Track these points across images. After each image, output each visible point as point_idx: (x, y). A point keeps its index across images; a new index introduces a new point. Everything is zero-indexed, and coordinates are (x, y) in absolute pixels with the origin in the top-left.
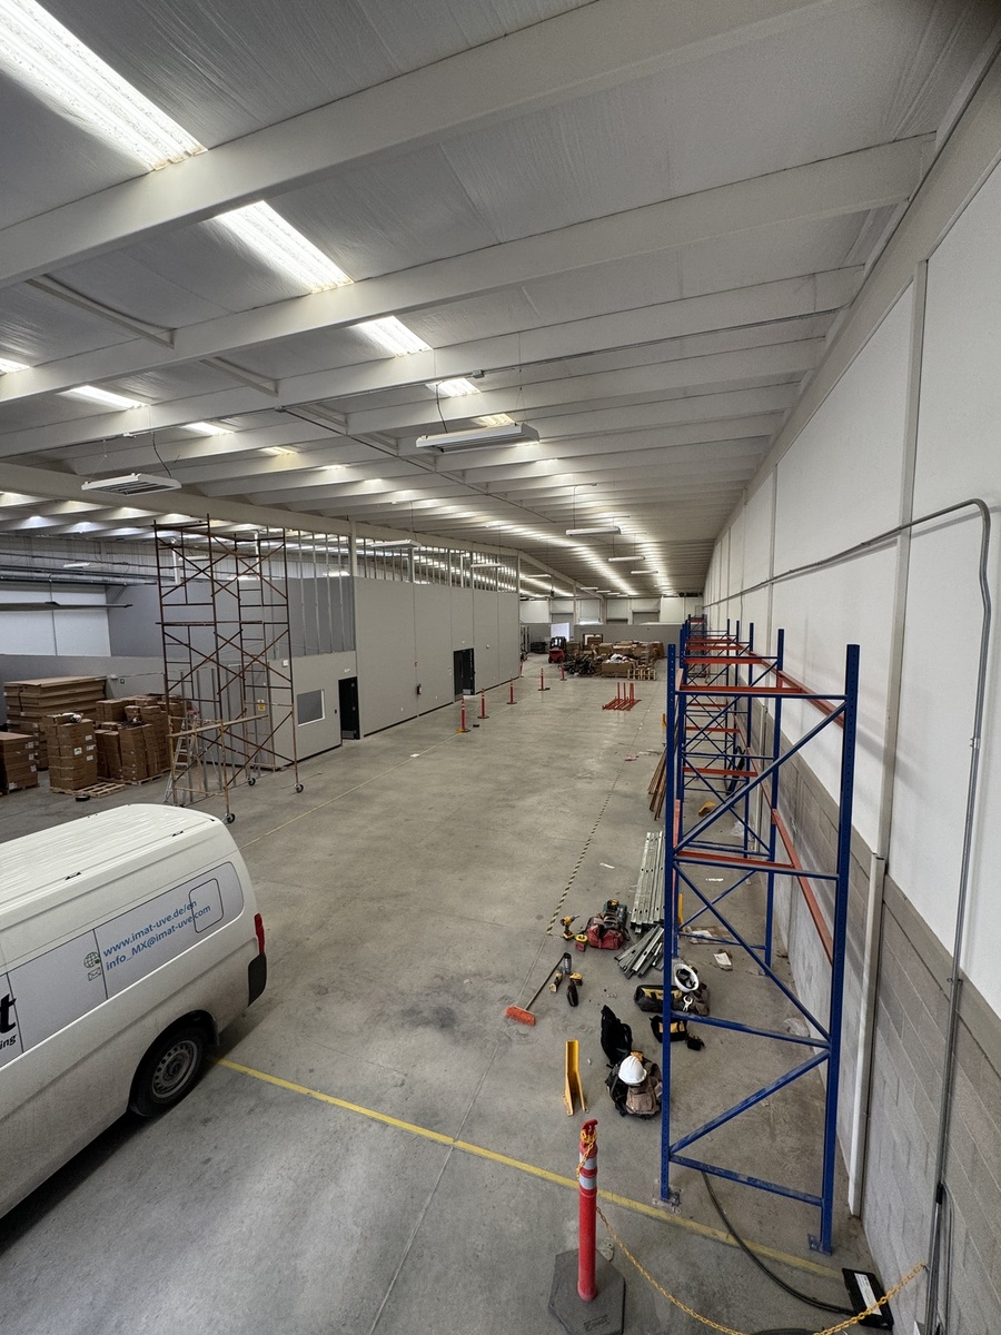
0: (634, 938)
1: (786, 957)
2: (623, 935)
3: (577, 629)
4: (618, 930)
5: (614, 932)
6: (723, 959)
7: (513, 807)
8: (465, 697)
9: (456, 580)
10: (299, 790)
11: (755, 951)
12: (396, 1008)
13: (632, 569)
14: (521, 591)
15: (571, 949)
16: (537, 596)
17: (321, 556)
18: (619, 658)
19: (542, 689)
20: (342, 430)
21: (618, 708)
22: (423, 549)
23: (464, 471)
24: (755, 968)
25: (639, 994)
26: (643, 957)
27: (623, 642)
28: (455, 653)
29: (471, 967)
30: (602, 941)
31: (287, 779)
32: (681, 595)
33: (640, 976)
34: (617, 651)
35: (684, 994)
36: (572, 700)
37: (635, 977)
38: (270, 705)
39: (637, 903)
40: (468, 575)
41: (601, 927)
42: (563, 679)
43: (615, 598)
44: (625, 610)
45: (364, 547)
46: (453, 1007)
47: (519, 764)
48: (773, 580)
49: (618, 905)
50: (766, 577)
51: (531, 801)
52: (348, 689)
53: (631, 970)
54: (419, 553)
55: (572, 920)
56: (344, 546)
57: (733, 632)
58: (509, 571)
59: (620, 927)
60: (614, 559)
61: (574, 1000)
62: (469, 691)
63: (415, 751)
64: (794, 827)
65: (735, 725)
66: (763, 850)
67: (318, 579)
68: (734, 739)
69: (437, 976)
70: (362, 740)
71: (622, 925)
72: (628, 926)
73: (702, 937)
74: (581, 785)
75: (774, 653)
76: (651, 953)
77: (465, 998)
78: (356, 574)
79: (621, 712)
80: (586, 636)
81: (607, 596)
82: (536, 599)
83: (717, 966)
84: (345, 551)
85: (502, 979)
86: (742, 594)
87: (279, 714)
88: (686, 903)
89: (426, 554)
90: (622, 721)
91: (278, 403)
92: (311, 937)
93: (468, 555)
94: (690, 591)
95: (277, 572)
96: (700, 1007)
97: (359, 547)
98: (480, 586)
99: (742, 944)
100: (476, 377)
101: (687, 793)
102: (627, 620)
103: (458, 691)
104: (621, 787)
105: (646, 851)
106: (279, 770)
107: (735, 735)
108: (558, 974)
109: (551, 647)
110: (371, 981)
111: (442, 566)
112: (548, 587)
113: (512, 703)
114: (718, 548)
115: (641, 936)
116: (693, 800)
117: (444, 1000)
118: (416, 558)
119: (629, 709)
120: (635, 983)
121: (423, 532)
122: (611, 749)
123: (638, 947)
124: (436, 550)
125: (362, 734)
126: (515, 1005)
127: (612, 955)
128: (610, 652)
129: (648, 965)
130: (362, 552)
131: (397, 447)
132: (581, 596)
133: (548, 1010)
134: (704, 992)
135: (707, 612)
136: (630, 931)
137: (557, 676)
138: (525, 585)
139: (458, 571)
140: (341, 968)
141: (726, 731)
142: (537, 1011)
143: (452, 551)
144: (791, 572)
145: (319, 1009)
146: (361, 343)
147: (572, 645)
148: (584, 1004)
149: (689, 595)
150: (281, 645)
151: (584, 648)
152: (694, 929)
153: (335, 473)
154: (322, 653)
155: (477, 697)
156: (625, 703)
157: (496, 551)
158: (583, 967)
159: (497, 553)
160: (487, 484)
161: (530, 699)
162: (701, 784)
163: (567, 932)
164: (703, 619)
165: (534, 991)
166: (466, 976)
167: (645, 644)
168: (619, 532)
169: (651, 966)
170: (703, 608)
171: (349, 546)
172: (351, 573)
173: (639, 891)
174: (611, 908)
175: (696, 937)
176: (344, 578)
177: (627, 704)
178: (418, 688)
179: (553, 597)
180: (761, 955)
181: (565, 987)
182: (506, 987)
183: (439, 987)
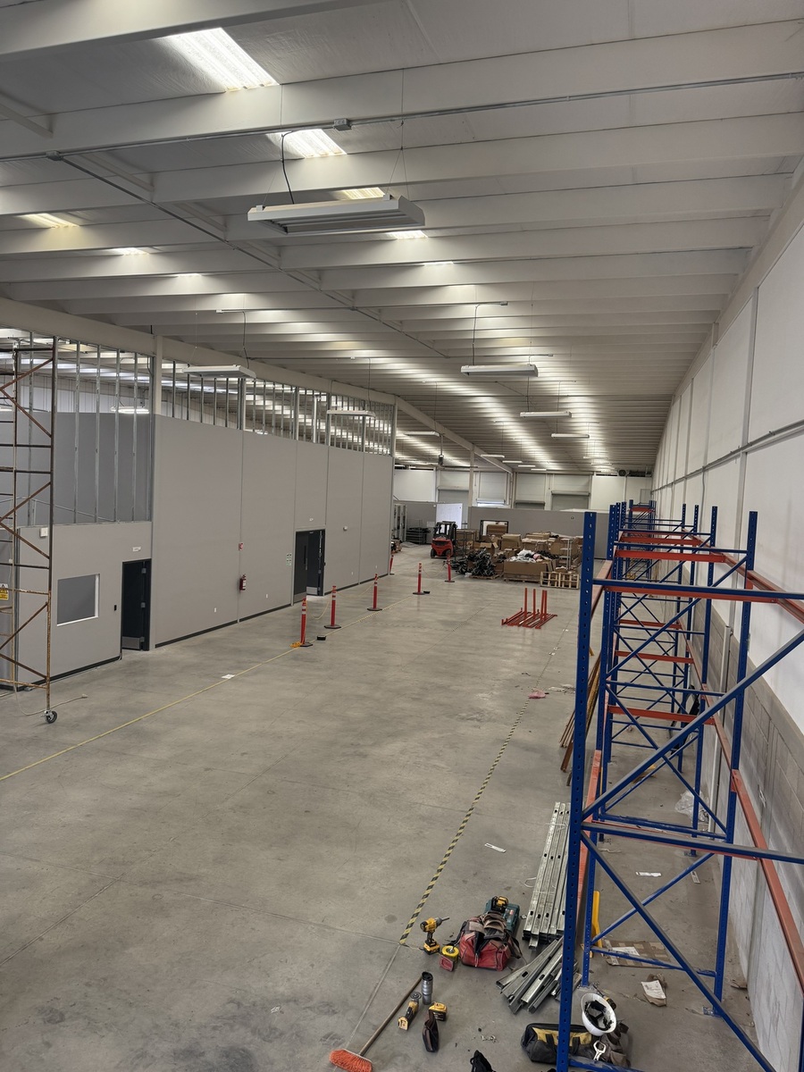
0: (526, 955)
1: (744, 989)
2: (512, 949)
3: (473, 512)
4: (505, 941)
5: (498, 944)
6: (654, 990)
7: (365, 756)
8: (309, 598)
9: (306, 434)
10: (51, 719)
11: (702, 978)
12: (166, 1047)
13: (552, 430)
14: (398, 455)
15: (434, 967)
16: (419, 463)
17: (108, 384)
18: (528, 555)
19: (419, 593)
20: (145, 195)
21: (525, 625)
22: (260, 384)
23: (320, 271)
24: (700, 1004)
25: (529, 1036)
26: (539, 983)
27: (536, 534)
28: (298, 534)
29: (283, 989)
30: (481, 956)
31: (35, 703)
32: (622, 473)
33: (533, 1010)
34: (527, 546)
35: (595, 1038)
36: (460, 610)
37: (525, 1012)
38: (17, 592)
39: (534, 902)
40: (323, 427)
41: (480, 935)
42: (449, 581)
43: (528, 473)
44: (542, 491)
45: (173, 376)
46: (252, 1048)
47: (378, 695)
48: (746, 448)
49: (506, 904)
50: (738, 444)
51: (392, 748)
52: (137, 577)
53: (520, 1001)
54: (254, 391)
55: (438, 924)
56: (142, 372)
57: (690, 521)
58: (383, 426)
59: (507, 936)
60: (528, 414)
61: (433, 1042)
62: (315, 590)
63: (229, 670)
64: (763, 799)
65: (687, 654)
66: (719, 831)
67: (103, 415)
68: (686, 673)
69: (231, 1001)
70: (153, 652)
71: (510, 935)
72: (519, 936)
73: (626, 956)
74: (466, 729)
75: (744, 547)
76: (551, 977)
77: (271, 1034)
78: (159, 410)
79: (528, 630)
80: (486, 524)
81: (518, 469)
82: (418, 468)
83: (646, 999)
84: (145, 379)
85: (329, 1008)
86: (705, 469)
87: (28, 605)
88: (604, 905)
89: (265, 393)
90: (529, 642)
91: (52, 146)
92: (45, 937)
93: (324, 399)
94: (634, 468)
95: (41, 402)
96: (617, 1057)
97: (166, 375)
98: (339, 443)
99: (685, 967)
100: (340, 128)
101: (615, 749)
102: (542, 505)
103: (299, 588)
104: (521, 734)
105: (552, 828)
106: (23, 688)
107: (687, 666)
108: (411, 1004)
109: (435, 536)
110: (131, 1005)
111: (287, 412)
112: (435, 451)
113: (374, 609)
114: (675, 409)
115: (538, 951)
116: (623, 759)
117: (240, 1036)
118: (250, 398)
119: (538, 626)
120: (525, 1019)
121: (261, 360)
122: (510, 680)
123: (532, 967)
124: (279, 387)
125: (152, 643)
126: (345, 1047)
127: (492, 978)
128: (517, 546)
129: (545, 993)
130: (169, 383)
131: (225, 227)
132: (481, 466)
133: (394, 1056)
134: (624, 1038)
135: (657, 497)
136: (522, 944)
137: (440, 576)
138: (403, 447)
139: (309, 421)
140: (88, 985)
141: (675, 659)
142: (377, 1058)
143: (302, 392)
144: (772, 434)
145: (48, 1045)
146: (176, 67)
147: (465, 534)
148: (447, 1049)
149: (633, 474)
150: (39, 505)
151: (481, 539)
152: (615, 944)
153: (133, 260)
154: (101, 522)
155: (326, 599)
156: (534, 618)
157: (362, 394)
158: (451, 995)
159: (366, 398)
160: (354, 293)
161: (401, 605)
162: (637, 737)
163: (430, 942)
164: (651, 507)
165: (375, 1027)
166: (276, 1002)
167: (566, 538)
168: (534, 372)
169: (549, 995)
170: (652, 493)
171: (152, 372)
172: (152, 408)
173: (538, 885)
174: (496, 909)
175: (616, 954)
176: (140, 417)
177: (539, 619)
178: (241, 581)
179: (441, 465)
180: (710, 984)
181: (420, 1023)
182: (331, 1021)
183: (234, 1017)
